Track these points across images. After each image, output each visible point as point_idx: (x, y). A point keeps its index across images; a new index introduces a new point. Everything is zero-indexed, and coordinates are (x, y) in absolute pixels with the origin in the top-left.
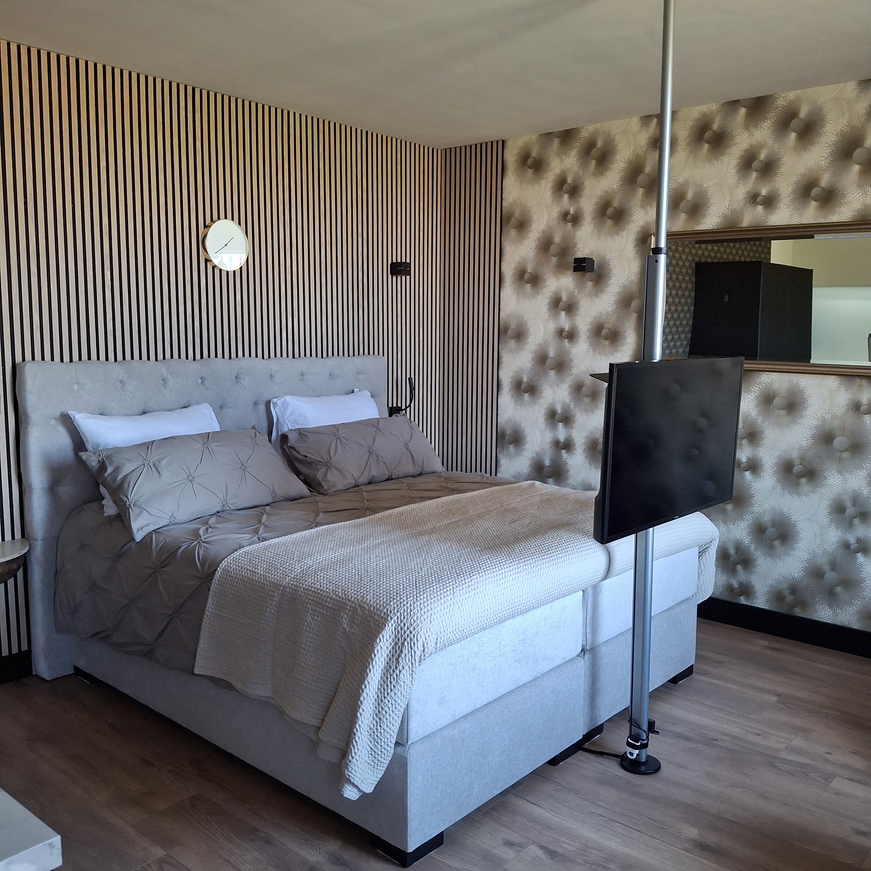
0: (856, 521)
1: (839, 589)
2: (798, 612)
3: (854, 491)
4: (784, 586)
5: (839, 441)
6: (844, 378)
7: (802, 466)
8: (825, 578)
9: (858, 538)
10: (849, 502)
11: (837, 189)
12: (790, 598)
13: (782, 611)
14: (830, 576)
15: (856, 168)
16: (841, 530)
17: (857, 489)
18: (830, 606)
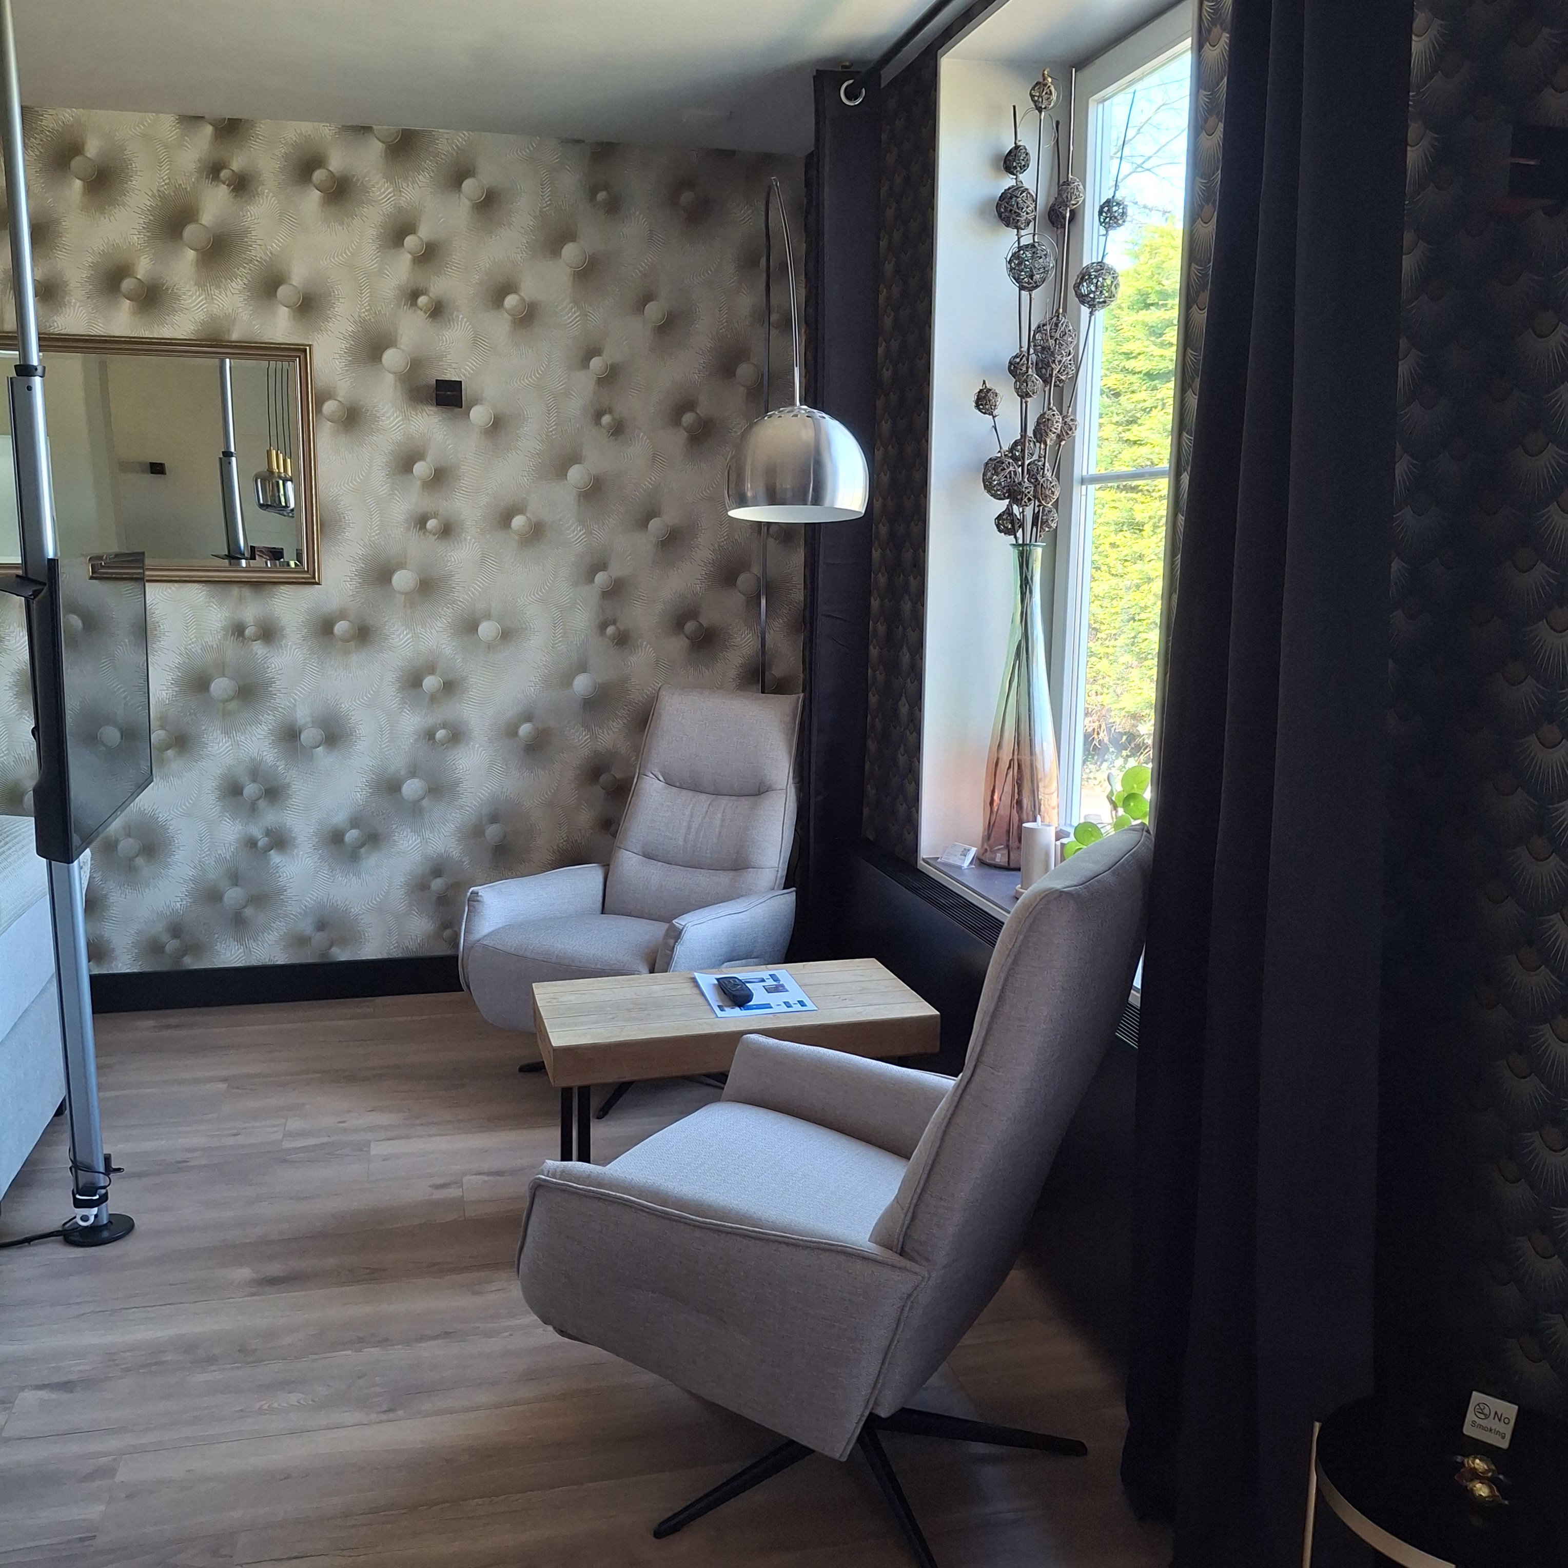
0: (262, 803)
1: (249, 911)
2: (191, 963)
3: (253, 760)
4: (159, 928)
5: (220, 686)
6: (212, 587)
7: (164, 731)
8: (225, 899)
9: (268, 829)
10: (247, 778)
11: (163, 285)
12: (172, 945)
13: (165, 969)
14: (233, 896)
15: (191, 255)
16: (240, 822)
17: (256, 755)
18: (239, 940)
